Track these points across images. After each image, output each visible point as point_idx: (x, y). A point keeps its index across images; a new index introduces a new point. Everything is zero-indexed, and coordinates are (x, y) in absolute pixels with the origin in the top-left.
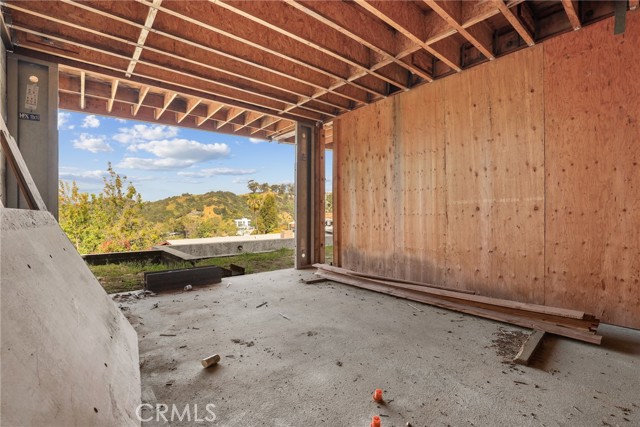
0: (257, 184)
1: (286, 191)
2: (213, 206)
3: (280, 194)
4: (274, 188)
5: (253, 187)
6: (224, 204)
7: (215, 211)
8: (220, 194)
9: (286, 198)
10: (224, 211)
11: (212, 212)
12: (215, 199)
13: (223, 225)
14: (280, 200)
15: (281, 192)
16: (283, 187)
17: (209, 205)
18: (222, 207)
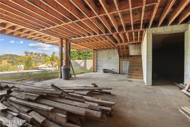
0: (28, 52)
1: (41, 55)
2: (7, 60)
3: (38, 56)
4: (36, 54)
5: (26, 53)
6: (13, 59)
7: (8, 62)
8: (11, 55)
9: (41, 58)
10: (12, 62)
11: (6, 62)
12: (8, 57)
13: (11, 67)
14: (38, 58)
15: (39, 56)
16: (39, 54)
17: (5, 59)
18: (11, 60)
